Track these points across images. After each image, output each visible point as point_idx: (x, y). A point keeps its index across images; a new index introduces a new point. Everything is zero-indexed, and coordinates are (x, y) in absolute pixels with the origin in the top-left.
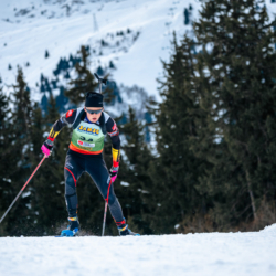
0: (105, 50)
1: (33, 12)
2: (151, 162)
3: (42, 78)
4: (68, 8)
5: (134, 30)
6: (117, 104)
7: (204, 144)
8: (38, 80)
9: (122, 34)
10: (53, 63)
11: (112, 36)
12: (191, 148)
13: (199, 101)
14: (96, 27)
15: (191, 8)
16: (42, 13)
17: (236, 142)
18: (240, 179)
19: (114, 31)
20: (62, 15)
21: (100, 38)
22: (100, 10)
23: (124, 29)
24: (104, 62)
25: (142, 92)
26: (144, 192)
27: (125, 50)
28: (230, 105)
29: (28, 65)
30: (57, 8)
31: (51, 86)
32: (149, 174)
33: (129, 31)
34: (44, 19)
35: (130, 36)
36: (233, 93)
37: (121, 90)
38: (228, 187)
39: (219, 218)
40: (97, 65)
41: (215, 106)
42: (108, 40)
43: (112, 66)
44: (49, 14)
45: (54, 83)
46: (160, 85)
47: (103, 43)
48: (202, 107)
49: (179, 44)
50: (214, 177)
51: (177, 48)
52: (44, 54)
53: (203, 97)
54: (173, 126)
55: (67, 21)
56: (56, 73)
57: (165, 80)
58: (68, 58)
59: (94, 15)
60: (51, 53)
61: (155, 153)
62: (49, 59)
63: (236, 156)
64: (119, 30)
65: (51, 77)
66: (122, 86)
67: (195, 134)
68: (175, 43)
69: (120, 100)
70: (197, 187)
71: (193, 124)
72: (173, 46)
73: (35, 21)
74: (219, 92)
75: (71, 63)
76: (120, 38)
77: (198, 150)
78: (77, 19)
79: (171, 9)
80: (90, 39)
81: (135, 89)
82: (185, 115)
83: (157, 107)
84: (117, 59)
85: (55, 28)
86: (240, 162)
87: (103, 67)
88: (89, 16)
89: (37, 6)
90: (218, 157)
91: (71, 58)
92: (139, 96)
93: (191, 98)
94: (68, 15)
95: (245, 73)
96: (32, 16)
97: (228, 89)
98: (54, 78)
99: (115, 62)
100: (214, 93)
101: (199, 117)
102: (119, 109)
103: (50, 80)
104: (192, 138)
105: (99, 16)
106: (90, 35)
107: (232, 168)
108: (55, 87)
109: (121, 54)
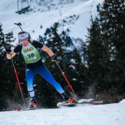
0: (65, 24)
1: (35, 10)
2: (85, 70)
3: (40, 37)
4: (49, 7)
5: (77, 15)
6: (71, 46)
7: (106, 61)
8: (38, 37)
9: (71, 17)
10: (44, 31)
11: (68, 18)
12: (101, 64)
13: (103, 44)
14: (61, 15)
15: (99, 5)
16: (39, 10)
17: (119, 60)
18: (122, 75)
19: (68, 16)
20: (47, 10)
21: (63, 19)
22: (62, 7)
23: (73, 15)
24: (65, 29)
25: (81, 40)
26: (83, 82)
27: (73, 23)
28: (116, 45)
29: (34, 32)
30: (44, 8)
31: (44, 40)
32: (84, 75)
33: (74, 16)
34: (39, 13)
35: (75, 18)
36: (117, 40)
37: (73, 40)
38: (117, 79)
39: (114, 92)
40: (62, 30)
41: (109, 46)
42: (66, 20)
43: (68, 30)
44: (41, 10)
45: (45, 38)
46: (87, 38)
47: (64, 21)
48: (104, 46)
49: (94, 21)
50: (111, 75)
51: (93, 22)
52: (40, 27)
53: (105, 42)
54: (93, 55)
55: (49, 13)
56: (45, 34)
57: (89, 36)
58: (50, 28)
59: (60, 10)
60: (43, 26)
61: (86, 66)
62: (42, 29)
63: (119, 66)
64: (70, 15)
65: (43, 36)
66: (73, 38)
67: (102, 58)
68: (92, 20)
69: (72, 44)
70: (104, 79)
71: (101, 53)
72: (91, 22)
73: (36, 14)
74: (111, 40)
75: (51, 30)
76: (71, 19)
77: (103, 64)
78: (53, 12)
79: (91, 6)
80: (59, 20)
81: (78, 39)
82: (98, 50)
83: (86, 47)
84: (70, 27)
85: (44, 16)
86: (121, 68)
87: (65, 31)
88: (58, 10)
89: (36, 7)
90: (112, 66)
91: (51, 28)
92: (80, 42)
93: (100, 43)
94: (49, 10)
95: (121, 31)
96: (35, 11)
97: (115, 38)
98: (45, 37)
99: (69, 29)
100: (109, 40)
101: (103, 50)
102: (72, 48)
103: (43, 38)
104: (101, 59)
105: (62, 10)
106: (59, 18)
107: (118, 71)
108: (45, 40)
109: (72, 25)
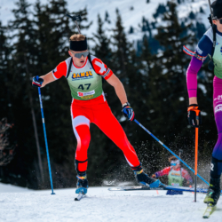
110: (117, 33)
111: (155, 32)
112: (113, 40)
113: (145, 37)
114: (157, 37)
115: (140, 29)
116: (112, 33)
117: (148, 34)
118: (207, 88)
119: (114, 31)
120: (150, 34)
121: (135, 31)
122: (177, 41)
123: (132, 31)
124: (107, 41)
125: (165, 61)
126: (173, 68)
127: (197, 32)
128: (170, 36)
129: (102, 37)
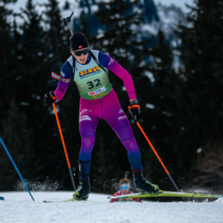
110: (49, 9)
111: (95, 8)
112: (44, 17)
113: (83, 13)
114: (97, 14)
115: (77, 4)
116: (44, 9)
117: (86, 10)
118: (155, 77)
119: (47, 6)
120: (90, 10)
121: (71, 7)
122: (121, 20)
123: (67, 6)
124: (37, 18)
125: (106, 43)
126: (116, 52)
127: (144, 9)
128: (113, 14)
129: (32, 14)
